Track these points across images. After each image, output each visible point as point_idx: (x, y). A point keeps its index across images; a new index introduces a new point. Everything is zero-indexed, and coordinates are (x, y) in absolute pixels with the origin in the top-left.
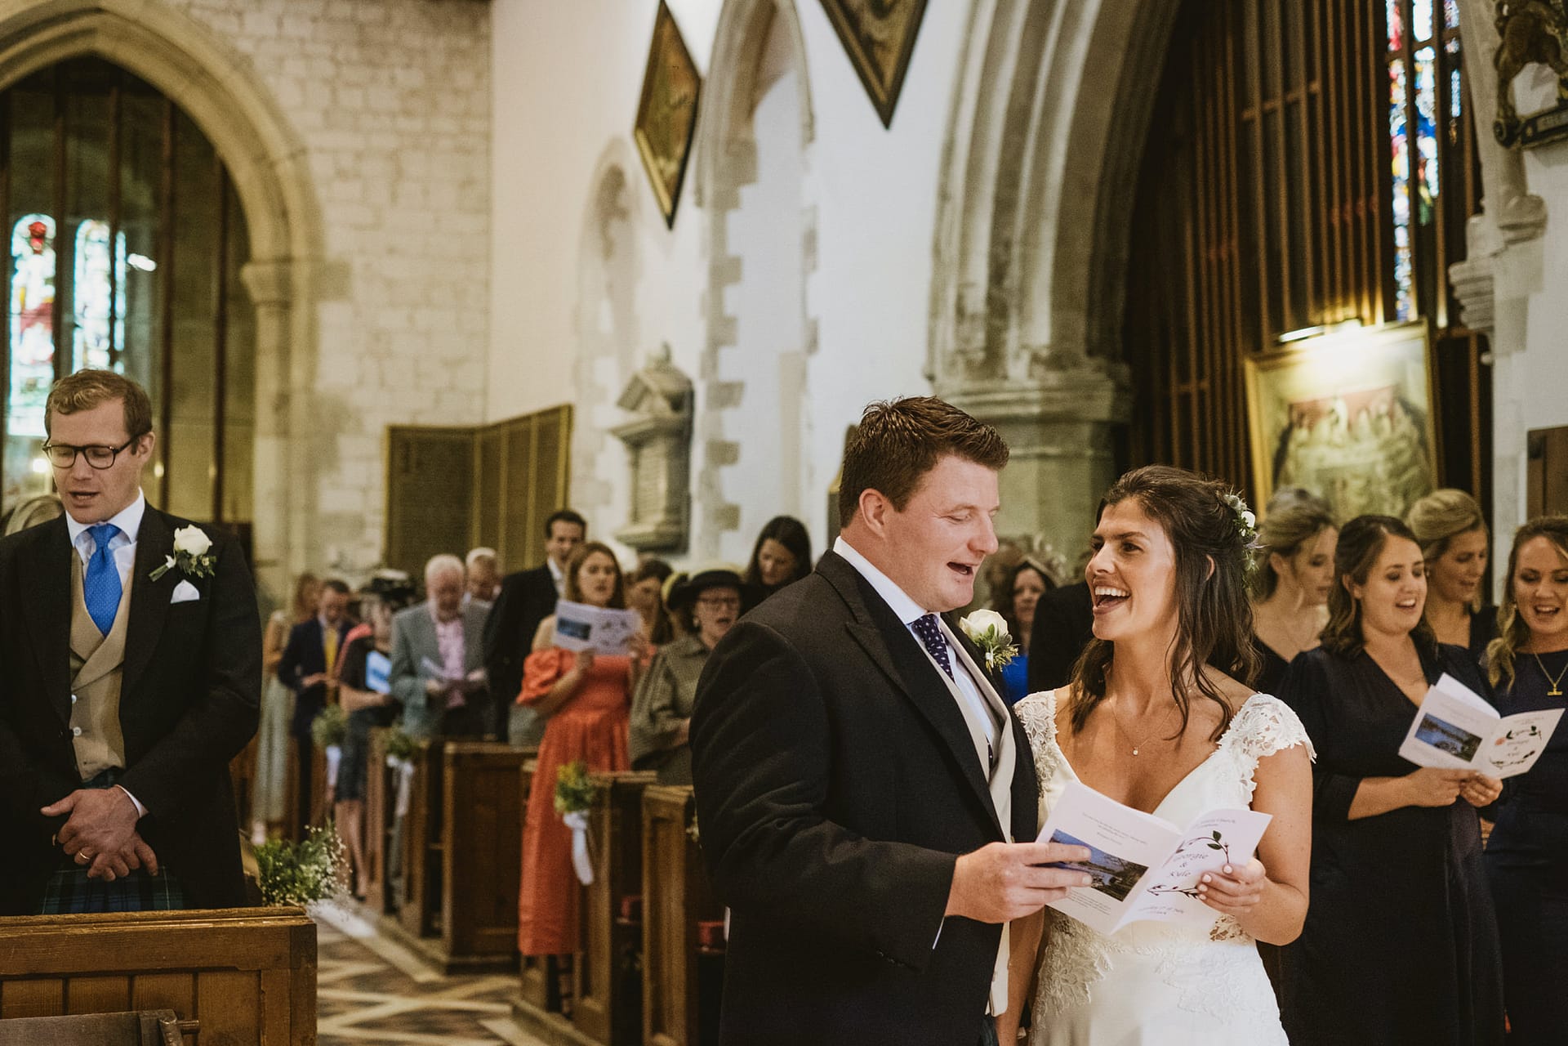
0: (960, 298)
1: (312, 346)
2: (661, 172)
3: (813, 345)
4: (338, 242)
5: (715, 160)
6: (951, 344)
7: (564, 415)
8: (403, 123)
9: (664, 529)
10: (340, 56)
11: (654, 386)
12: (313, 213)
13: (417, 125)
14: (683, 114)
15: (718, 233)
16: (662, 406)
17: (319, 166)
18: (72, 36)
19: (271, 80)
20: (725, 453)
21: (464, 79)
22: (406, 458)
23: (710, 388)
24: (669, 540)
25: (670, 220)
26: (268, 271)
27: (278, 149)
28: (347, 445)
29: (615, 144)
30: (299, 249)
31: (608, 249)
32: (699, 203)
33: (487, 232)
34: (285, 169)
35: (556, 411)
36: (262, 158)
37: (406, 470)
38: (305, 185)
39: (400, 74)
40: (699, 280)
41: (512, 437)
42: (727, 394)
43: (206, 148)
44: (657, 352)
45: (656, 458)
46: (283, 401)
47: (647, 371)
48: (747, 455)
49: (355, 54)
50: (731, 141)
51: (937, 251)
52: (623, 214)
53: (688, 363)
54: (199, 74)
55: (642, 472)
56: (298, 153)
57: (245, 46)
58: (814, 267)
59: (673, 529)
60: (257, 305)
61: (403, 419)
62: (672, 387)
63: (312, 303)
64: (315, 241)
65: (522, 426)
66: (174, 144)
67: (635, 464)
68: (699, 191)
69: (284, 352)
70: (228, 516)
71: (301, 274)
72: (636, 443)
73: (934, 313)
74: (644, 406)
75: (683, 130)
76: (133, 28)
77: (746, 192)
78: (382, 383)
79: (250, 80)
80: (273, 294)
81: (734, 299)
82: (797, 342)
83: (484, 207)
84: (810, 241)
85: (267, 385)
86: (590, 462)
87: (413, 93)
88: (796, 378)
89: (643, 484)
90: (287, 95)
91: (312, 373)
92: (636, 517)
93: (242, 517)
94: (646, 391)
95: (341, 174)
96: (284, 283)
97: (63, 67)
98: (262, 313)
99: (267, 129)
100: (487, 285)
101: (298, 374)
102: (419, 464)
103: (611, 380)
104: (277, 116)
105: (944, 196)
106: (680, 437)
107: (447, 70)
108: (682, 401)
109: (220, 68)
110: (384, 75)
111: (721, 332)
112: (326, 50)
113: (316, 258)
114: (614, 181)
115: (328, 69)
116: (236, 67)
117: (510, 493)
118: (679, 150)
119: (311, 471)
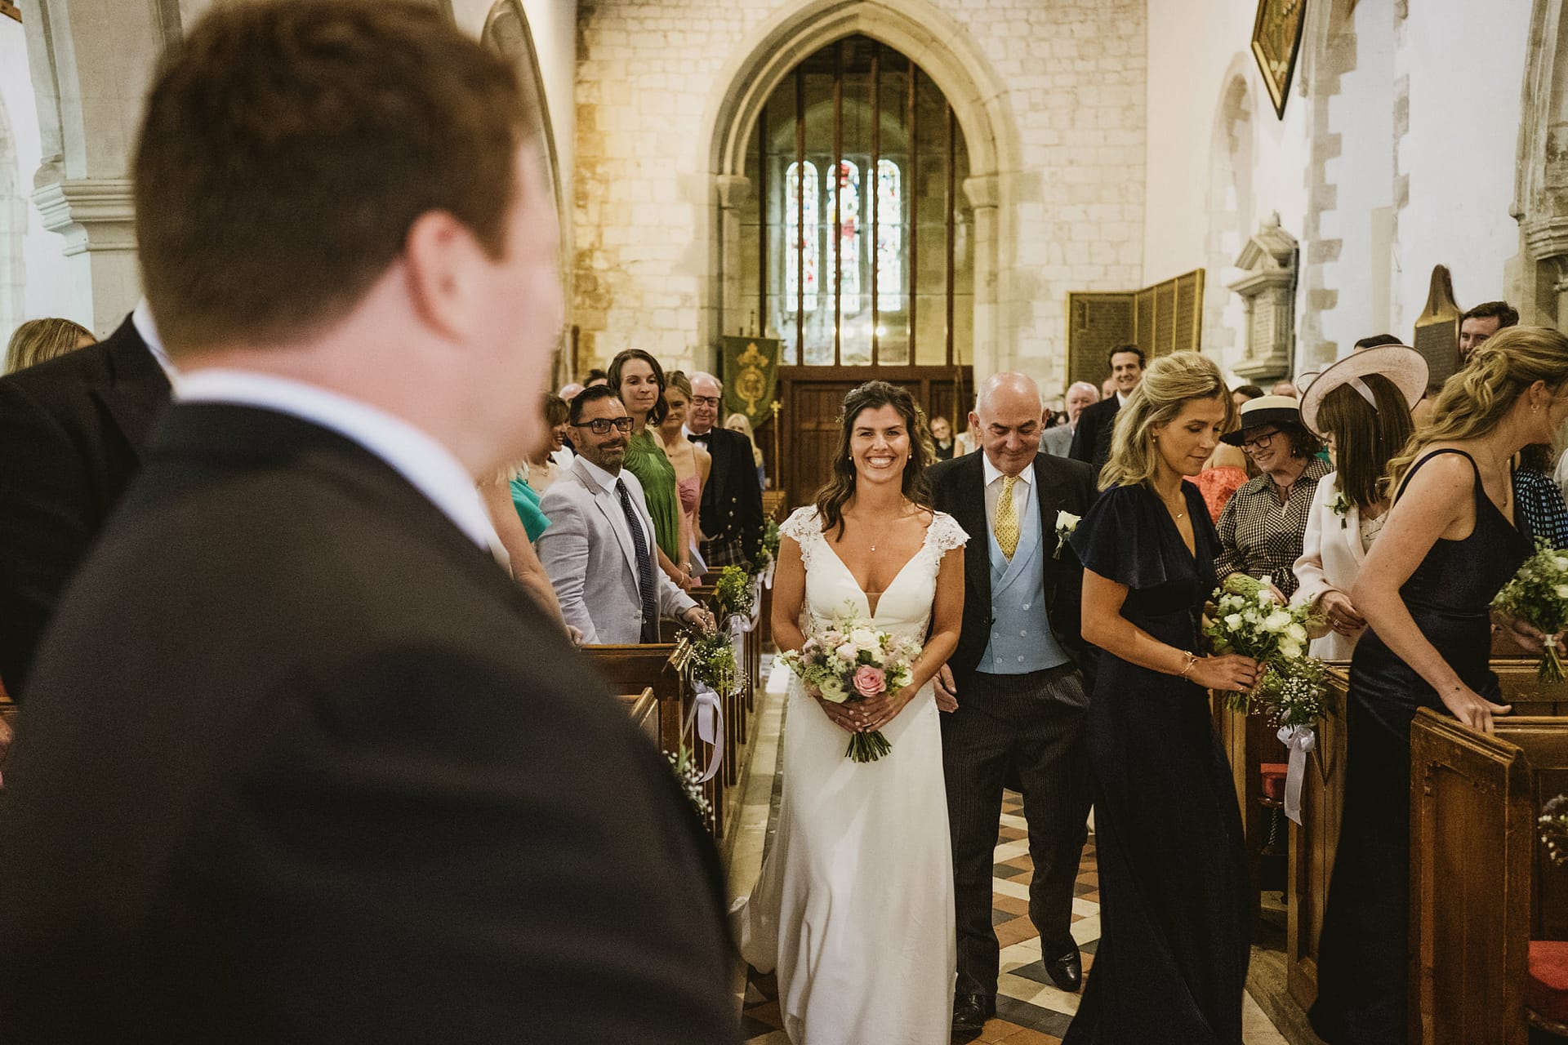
0: (1551, 137)
1: (1013, 237)
2: (1273, 73)
3: (1403, 199)
4: (1032, 158)
5: (1319, 53)
6: (1541, 183)
7: (1198, 277)
8: (1080, 65)
9: (1272, 363)
10: (1032, 19)
11: (1265, 248)
12: (1013, 137)
13: (1090, 66)
14: (1293, 20)
15: (1321, 116)
16: (1272, 264)
17: (1017, 102)
18: (843, 21)
19: (981, 41)
20: (1324, 299)
21: (1125, 28)
22: (1083, 316)
23: (1310, 245)
24: (1277, 373)
25: (1281, 113)
26: (982, 182)
27: (987, 91)
28: (1039, 307)
29: (1238, 57)
30: (1003, 166)
31: (1233, 147)
32: (1305, 93)
33: (1144, 144)
34: (993, 106)
35: (1192, 274)
36: (977, 100)
37: (1083, 326)
38: (1007, 118)
39: (1076, 27)
40: (1303, 155)
41: (1160, 297)
42: (1328, 250)
43: (939, 97)
44: (1269, 220)
45: (1267, 306)
46: (993, 277)
47: (1260, 236)
48: (1341, 300)
49: (1043, 16)
50: (1332, 37)
51: (1528, 95)
52: (1245, 116)
53: (1294, 227)
54: (931, 41)
55: (1256, 318)
56: (1002, 94)
57: (963, 17)
58: (1406, 130)
59: (1280, 363)
60: (975, 208)
61: (1080, 288)
62: (1281, 247)
63: (1013, 204)
64: (1015, 158)
65: (1166, 288)
66: (916, 94)
67: (1251, 312)
68: (1305, 82)
69: (994, 241)
70: (956, 362)
71: (1005, 183)
72: (1251, 295)
73: (1524, 156)
74: (1258, 265)
75: (1292, 35)
76: (884, 11)
77: (1345, 79)
78: (1065, 262)
79: (966, 42)
80: (986, 200)
81: (1333, 170)
82: (1388, 198)
83: (1141, 125)
84: (1402, 107)
85: (982, 267)
86: (1219, 313)
87: (1088, 41)
88: (1388, 228)
89: (1256, 327)
90: (993, 51)
91: (1013, 257)
92: (1250, 354)
93: (965, 363)
94: (1260, 251)
95: (1034, 107)
96: (993, 191)
97: (837, 45)
98: (977, 212)
99: (980, 77)
100: (1143, 184)
101: (1003, 257)
102: (1092, 321)
103: (1234, 246)
104: (986, 67)
105: (1536, 41)
106: (1288, 287)
107: (1113, 21)
108: (1289, 258)
109: (944, 35)
110: (1065, 29)
111: (1322, 198)
112: (1023, 14)
113: (1015, 172)
114: (1238, 87)
115: (1024, 29)
116: (957, 33)
117: (1157, 340)
118: (1289, 51)
119: (1013, 327)
